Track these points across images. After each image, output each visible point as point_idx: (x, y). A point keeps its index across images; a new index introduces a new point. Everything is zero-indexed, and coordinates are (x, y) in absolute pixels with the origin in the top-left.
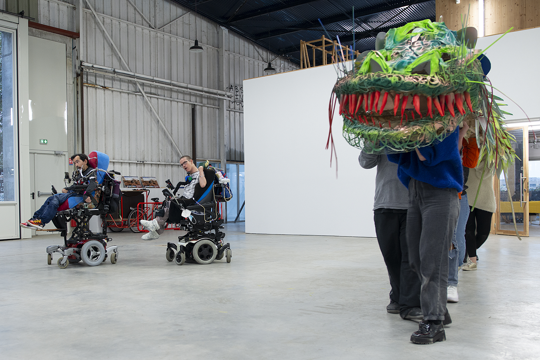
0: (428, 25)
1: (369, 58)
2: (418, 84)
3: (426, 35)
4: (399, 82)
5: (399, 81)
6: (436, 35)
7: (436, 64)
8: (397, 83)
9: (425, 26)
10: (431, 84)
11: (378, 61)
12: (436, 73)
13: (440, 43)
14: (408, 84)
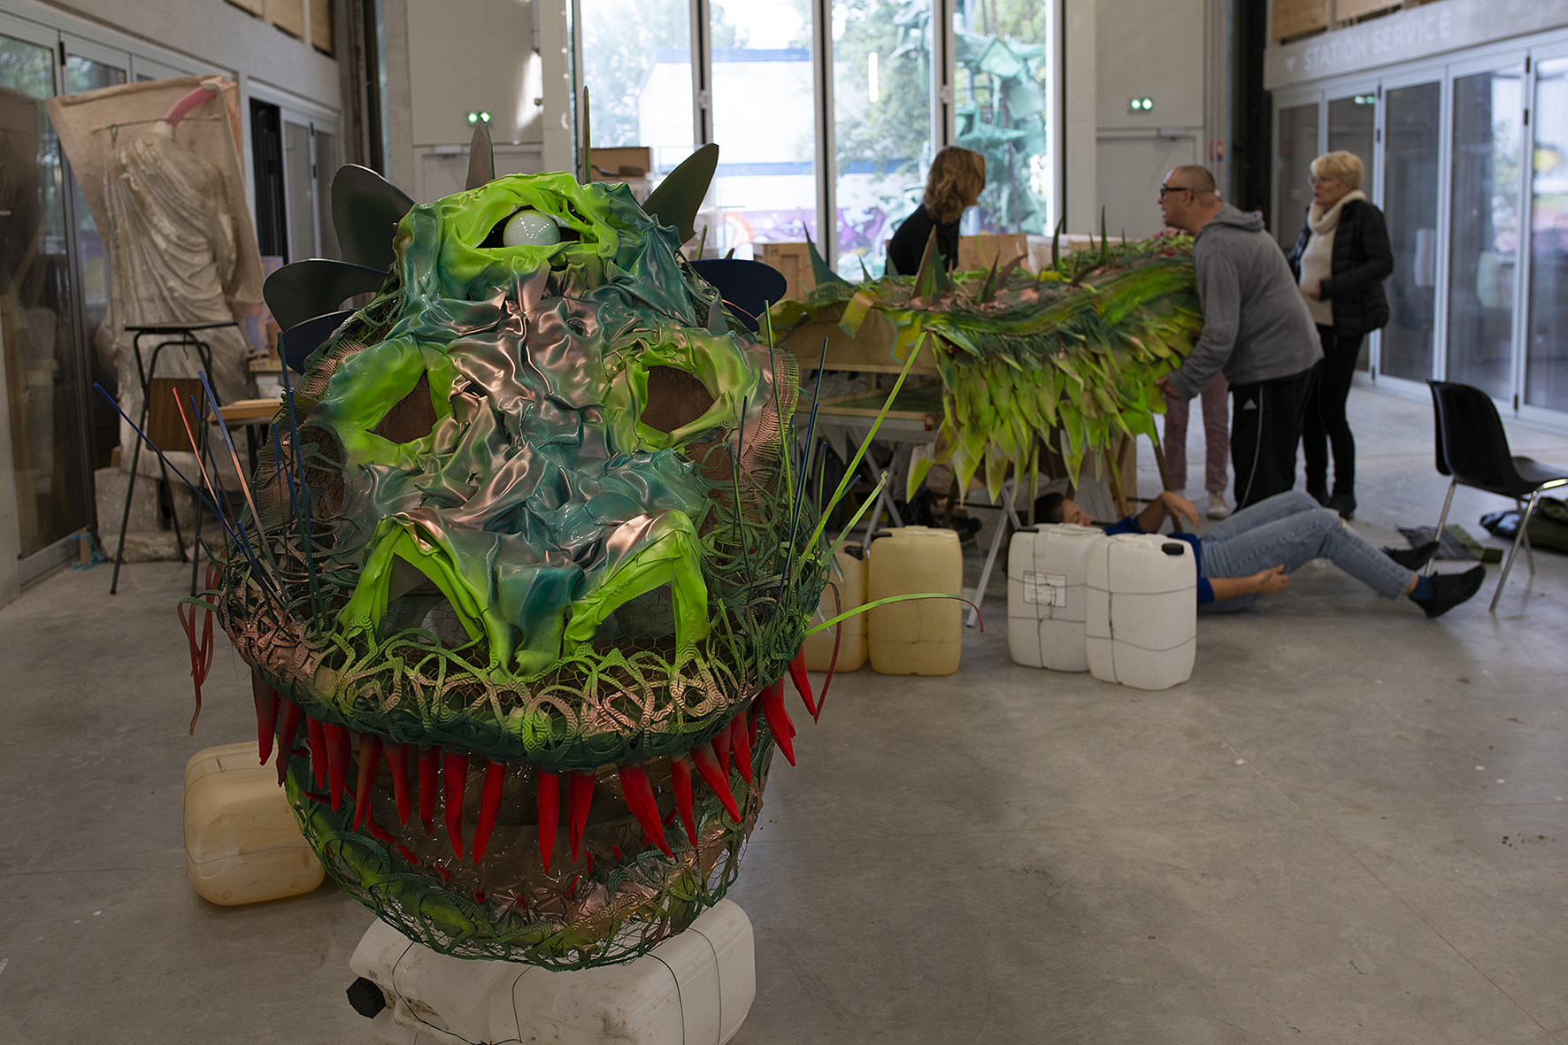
0: (569, 202)
1: (384, 555)
2: (642, 733)
3: (573, 270)
4: (558, 743)
5: (559, 736)
6: (608, 258)
7: (698, 605)
8: (548, 746)
9: (556, 207)
10: (689, 719)
11: (432, 569)
12: (700, 645)
13: (629, 298)
14: (598, 743)
